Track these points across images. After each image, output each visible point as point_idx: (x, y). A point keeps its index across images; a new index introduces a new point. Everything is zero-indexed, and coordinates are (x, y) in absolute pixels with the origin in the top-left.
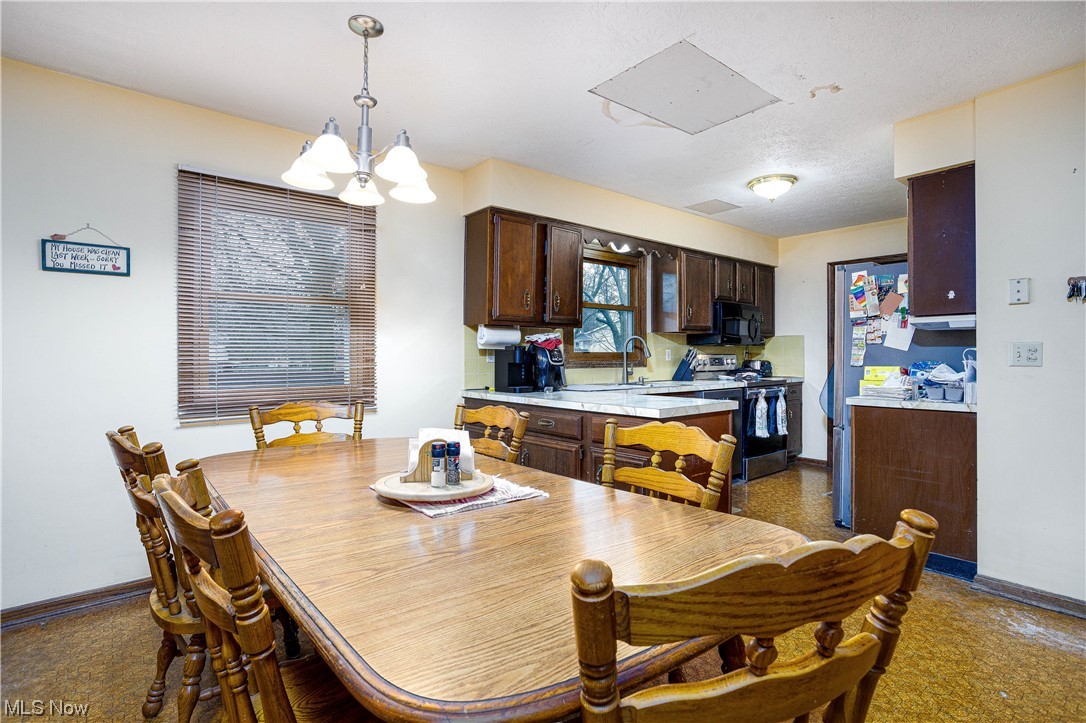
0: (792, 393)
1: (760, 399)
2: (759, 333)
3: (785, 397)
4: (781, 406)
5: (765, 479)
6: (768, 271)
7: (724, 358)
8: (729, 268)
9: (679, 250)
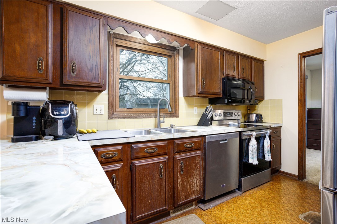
0: (274, 133)
1: (252, 139)
2: (253, 97)
3: (270, 137)
4: (267, 142)
5: (256, 189)
6: (260, 62)
7: (234, 112)
8: (234, 59)
9: (196, 44)
